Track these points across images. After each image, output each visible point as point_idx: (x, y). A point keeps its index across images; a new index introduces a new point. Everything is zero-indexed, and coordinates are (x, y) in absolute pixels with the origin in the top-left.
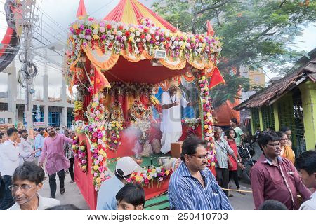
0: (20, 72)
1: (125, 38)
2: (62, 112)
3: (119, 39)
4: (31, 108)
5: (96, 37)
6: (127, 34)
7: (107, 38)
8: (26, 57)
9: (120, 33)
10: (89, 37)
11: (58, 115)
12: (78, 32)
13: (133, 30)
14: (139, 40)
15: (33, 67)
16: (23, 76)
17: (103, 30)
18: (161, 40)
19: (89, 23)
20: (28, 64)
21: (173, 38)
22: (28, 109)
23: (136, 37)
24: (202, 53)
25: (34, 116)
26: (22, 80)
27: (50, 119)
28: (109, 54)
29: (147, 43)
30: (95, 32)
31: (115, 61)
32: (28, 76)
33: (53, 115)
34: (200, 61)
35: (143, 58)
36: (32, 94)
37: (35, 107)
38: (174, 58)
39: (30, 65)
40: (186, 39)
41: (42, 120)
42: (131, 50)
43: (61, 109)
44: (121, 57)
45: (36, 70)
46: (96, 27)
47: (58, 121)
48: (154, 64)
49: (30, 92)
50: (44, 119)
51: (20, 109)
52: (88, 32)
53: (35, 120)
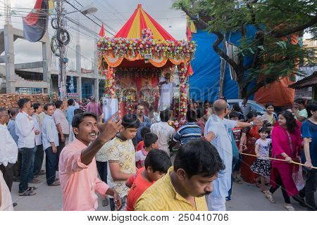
0: (53, 39)
1: (126, 48)
2: (94, 84)
3: (123, 49)
4: (64, 78)
5: (110, 48)
6: (128, 45)
7: (116, 48)
8: (58, 24)
9: (124, 45)
10: (106, 49)
11: (90, 87)
12: (100, 46)
13: (131, 42)
14: (135, 48)
15: (65, 34)
16: (55, 43)
17: (113, 44)
18: (149, 47)
19: (106, 41)
20: (61, 31)
21: (158, 45)
22: (62, 80)
23: (133, 46)
24: (180, 53)
25: (68, 87)
26: (55, 48)
27: (83, 90)
28: (117, 57)
29: (141, 49)
30: (109, 46)
31: (121, 61)
32: (61, 44)
33: (86, 87)
34: (178, 58)
35: (137, 58)
36: (65, 63)
37: (69, 78)
38: (159, 57)
39: (63, 31)
40: (168, 44)
41: (75, 91)
42: (130, 54)
43: (93, 81)
44: (124, 58)
45: (68, 37)
46: (110, 43)
47: (90, 92)
48: (146, 62)
49: (63, 62)
50: (77, 90)
51: (55, 79)
52: (105, 47)
53: (68, 91)
